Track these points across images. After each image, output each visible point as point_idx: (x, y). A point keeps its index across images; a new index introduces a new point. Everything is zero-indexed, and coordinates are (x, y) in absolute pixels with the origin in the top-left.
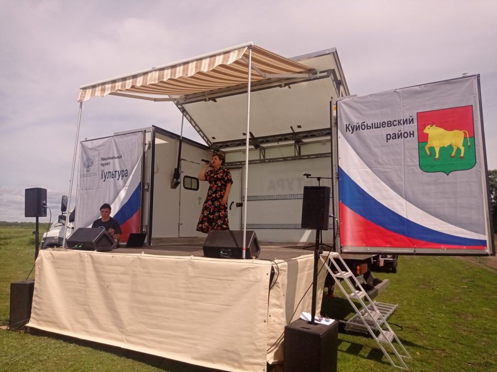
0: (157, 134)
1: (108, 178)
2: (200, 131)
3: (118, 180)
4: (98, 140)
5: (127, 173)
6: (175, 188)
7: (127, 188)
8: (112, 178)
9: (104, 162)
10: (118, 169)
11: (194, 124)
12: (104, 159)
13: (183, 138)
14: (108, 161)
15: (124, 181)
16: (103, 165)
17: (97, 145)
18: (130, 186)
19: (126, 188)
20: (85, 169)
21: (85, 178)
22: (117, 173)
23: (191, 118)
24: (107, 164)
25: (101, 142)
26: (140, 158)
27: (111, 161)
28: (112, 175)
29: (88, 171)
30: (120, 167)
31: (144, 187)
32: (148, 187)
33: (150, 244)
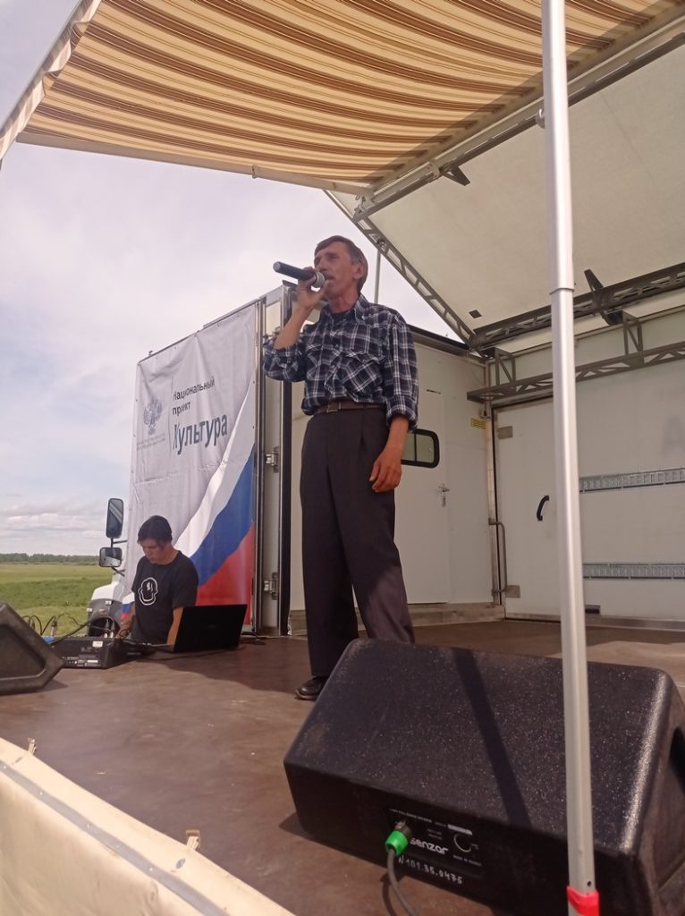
1: (186, 444)
3: (207, 445)
4: (168, 350)
5: (225, 424)
7: (225, 466)
8: (196, 442)
9: (180, 403)
10: (207, 417)
12: (179, 396)
14: (187, 399)
15: (220, 447)
16: (177, 411)
17: (168, 363)
18: (230, 460)
19: (223, 466)
20: (147, 428)
21: (145, 450)
22: (205, 427)
23: (403, 260)
24: (186, 407)
25: (174, 352)
26: (253, 378)
27: (192, 397)
28: (196, 433)
29: (152, 431)
30: (212, 413)
31: (266, 460)
32: (277, 459)
33: (284, 631)
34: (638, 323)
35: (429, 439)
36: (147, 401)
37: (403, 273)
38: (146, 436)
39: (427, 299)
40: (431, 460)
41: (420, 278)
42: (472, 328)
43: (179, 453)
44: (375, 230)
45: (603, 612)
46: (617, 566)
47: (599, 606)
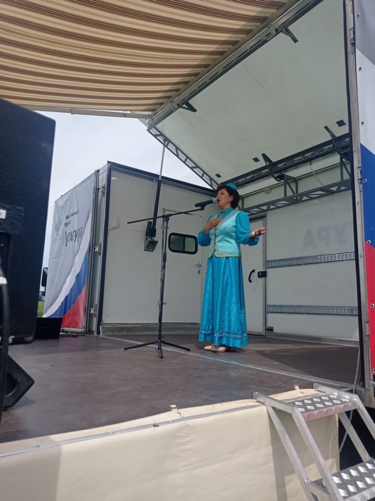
0: (113, 173)
1: (68, 241)
2: (195, 167)
3: (75, 242)
5: (81, 232)
6: (152, 251)
8: (71, 240)
9: (67, 221)
11: (184, 158)
12: (67, 217)
13: (163, 177)
14: (70, 219)
15: (79, 242)
16: (66, 225)
17: (65, 201)
20: (56, 233)
22: (75, 233)
23: (177, 148)
24: (69, 223)
27: (72, 218)
28: (72, 236)
29: (57, 235)
30: (77, 226)
31: (95, 249)
32: (100, 249)
33: (99, 332)
34: (296, 180)
35: (193, 240)
36: (57, 220)
37: (177, 156)
38: (56, 237)
39: (192, 168)
40: (193, 250)
41: (187, 157)
42: (219, 183)
43: (66, 245)
44: (161, 134)
45: (275, 330)
46: (281, 306)
47: (273, 327)
